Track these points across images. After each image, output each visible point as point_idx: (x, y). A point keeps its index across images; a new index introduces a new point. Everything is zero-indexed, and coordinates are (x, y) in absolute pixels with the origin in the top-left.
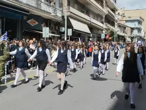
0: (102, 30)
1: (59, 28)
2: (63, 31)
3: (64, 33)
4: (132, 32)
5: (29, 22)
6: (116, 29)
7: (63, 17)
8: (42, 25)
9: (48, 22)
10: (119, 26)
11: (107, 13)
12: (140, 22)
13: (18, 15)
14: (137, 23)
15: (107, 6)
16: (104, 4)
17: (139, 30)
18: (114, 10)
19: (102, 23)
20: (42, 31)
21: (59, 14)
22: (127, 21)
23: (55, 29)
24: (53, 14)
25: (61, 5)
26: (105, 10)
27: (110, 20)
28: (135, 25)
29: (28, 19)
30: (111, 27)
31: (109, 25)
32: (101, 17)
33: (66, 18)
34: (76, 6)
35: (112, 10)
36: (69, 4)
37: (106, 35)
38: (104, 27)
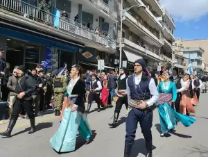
0: (158, 62)
1: (113, 61)
3: (118, 65)
5: (84, 54)
6: (173, 61)
7: (118, 49)
8: (97, 58)
9: (102, 55)
10: (177, 57)
11: (163, 44)
12: (199, 54)
13: (73, 48)
15: (164, 37)
16: (160, 34)
17: (199, 62)
18: (171, 41)
19: (158, 54)
20: (97, 64)
21: (114, 47)
22: (184, 52)
24: (108, 46)
25: (116, 37)
27: (166, 51)
28: (195, 56)
29: (83, 52)
30: (169, 59)
31: (165, 57)
32: (157, 48)
33: (120, 50)
34: (130, 37)
35: (169, 41)
36: (123, 36)
37: (162, 67)
38: (160, 58)
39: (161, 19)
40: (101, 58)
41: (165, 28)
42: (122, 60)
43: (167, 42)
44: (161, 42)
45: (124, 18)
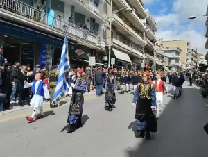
0: (142, 59)
1: (102, 57)
2: (106, 60)
3: (107, 62)
4: (170, 61)
5: (76, 51)
7: (107, 47)
8: (88, 55)
9: (93, 52)
10: (158, 56)
11: (147, 44)
12: (177, 53)
14: (174, 53)
15: (147, 37)
16: (144, 36)
18: (153, 41)
19: (142, 52)
21: (103, 45)
22: (165, 51)
23: (99, 58)
24: (98, 45)
25: (105, 37)
26: (145, 41)
27: (149, 50)
28: (174, 55)
29: (75, 49)
30: (151, 57)
31: (148, 55)
32: (141, 47)
33: (110, 48)
34: (118, 37)
35: (152, 41)
36: (112, 36)
38: (144, 56)
39: (145, 21)
40: (92, 55)
41: (148, 30)
42: (111, 57)
43: (150, 42)
45: (113, 19)
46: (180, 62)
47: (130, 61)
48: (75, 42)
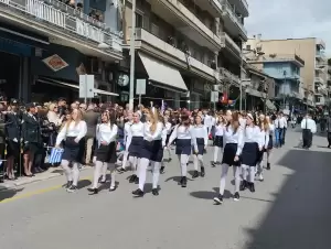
0: (212, 84)
1: (116, 78)
2: (125, 83)
3: (127, 88)
4: (277, 89)
5: (46, 61)
6: (243, 82)
7: (126, 52)
8: (78, 69)
9: (92, 63)
10: (250, 75)
11: (223, 45)
12: (295, 67)
14: (288, 69)
15: (225, 30)
16: (217, 26)
17: (294, 84)
18: (239, 38)
19: (213, 67)
20: (78, 84)
21: (117, 47)
22: (266, 64)
23: (107, 78)
24: (103, 45)
25: (121, 25)
26: (220, 39)
27: (229, 61)
28: (285, 73)
29: (46, 55)
30: (233, 78)
31: (228, 74)
32: (211, 54)
33: (132, 54)
34: (155, 28)
35: (235, 40)
36: (139, 24)
37: (221, 95)
38: (218, 77)
40: (89, 73)
41: (228, 12)
42: (137, 77)
43: (231, 41)
44: (219, 41)
46: (302, 91)
47: (184, 87)
48: (45, 38)
